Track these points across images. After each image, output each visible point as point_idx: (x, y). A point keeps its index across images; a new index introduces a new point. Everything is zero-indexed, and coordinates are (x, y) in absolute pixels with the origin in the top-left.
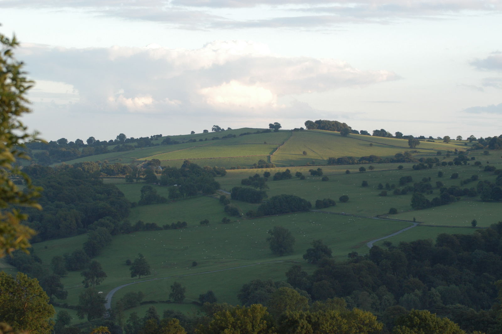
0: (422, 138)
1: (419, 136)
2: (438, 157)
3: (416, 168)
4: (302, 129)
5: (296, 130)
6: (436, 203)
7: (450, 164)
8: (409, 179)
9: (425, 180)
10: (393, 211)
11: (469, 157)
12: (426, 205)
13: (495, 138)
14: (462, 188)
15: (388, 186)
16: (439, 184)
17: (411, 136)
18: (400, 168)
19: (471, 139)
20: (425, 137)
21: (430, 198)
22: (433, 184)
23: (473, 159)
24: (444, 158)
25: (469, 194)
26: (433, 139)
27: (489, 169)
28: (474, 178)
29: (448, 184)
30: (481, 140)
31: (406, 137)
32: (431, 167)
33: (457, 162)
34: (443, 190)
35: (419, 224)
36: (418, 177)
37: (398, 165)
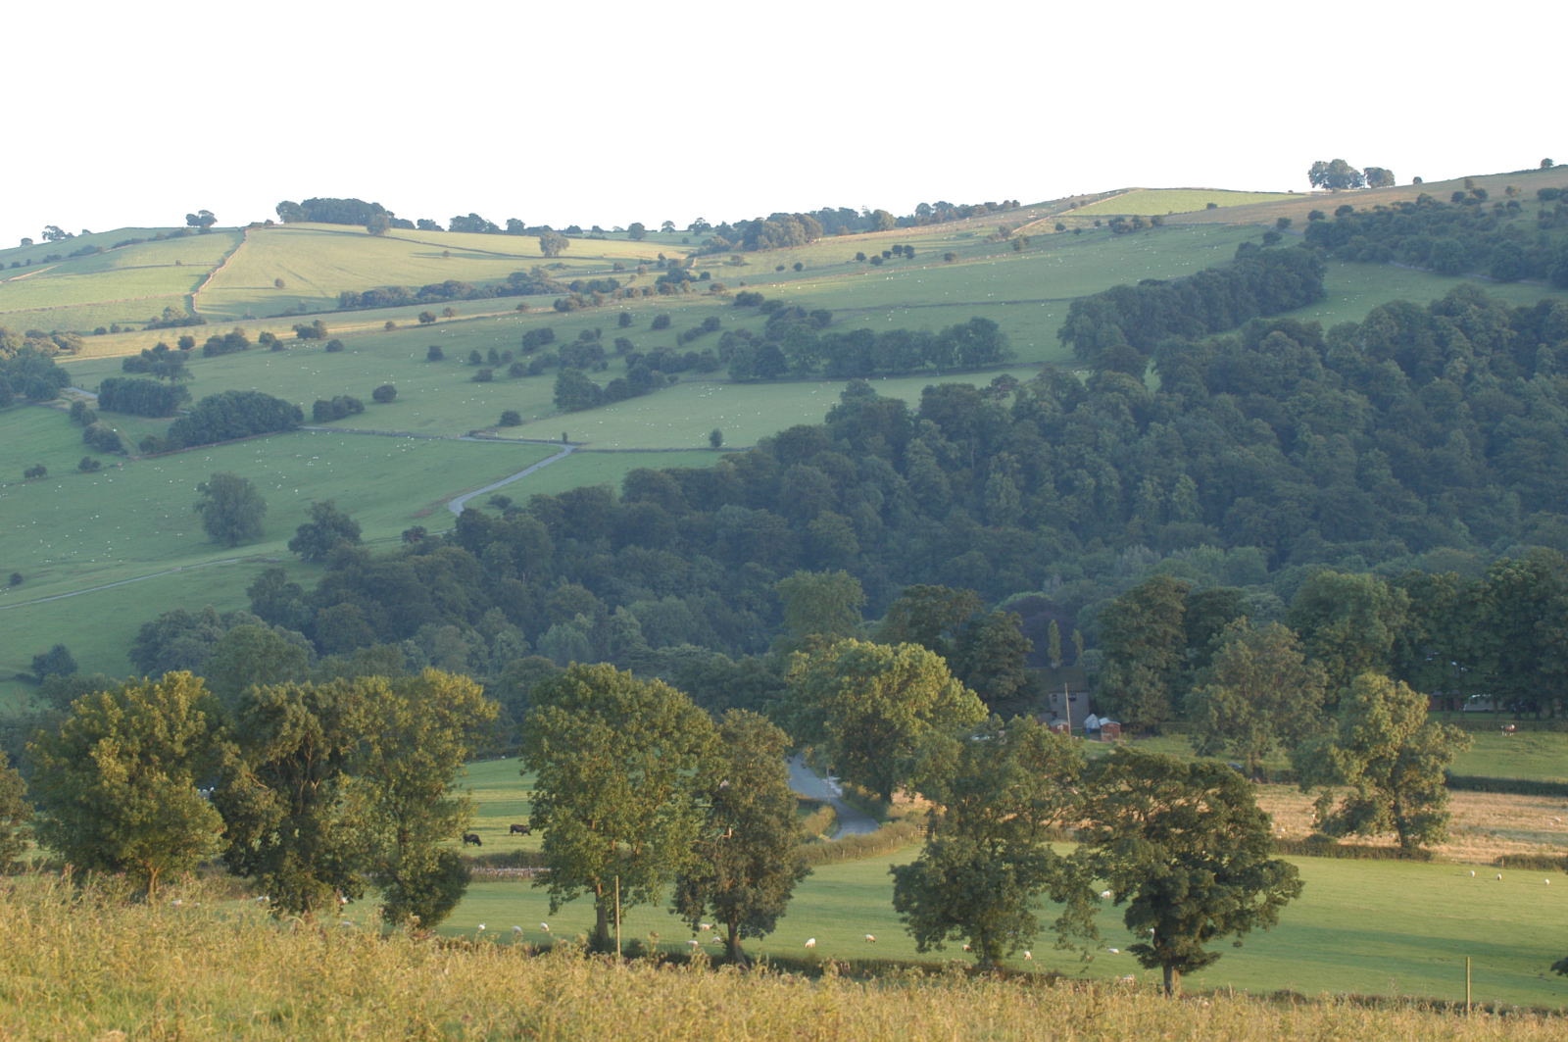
0: (574, 231)
1: (567, 227)
2: (616, 277)
3: (561, 308)
4: (269, 223)
5: (253, 225)
6: (618, 393)
7: (646, 292)
8: (545, 336)
9: (587, 336)
10: (510, 419)
11: (693, 273)
12: (598, 399)
13: (758, 223)
14: (682, 352)
15: (493, 355)
16: (623, 345)
17: (547, 228)
18: (521, 307)
19: (699, 228)
20: (582, 228)
21: (602, 380)
22: (608, 345)
23: (705, 276)
24: (632, 278)
25: (700, 366)
26: (601, 231)
27: (745, 301)
28: (711, 325)
29: (644, 343)
30: (723, 229)
31: (533, 232)
32: (597, 302)
33: (663, 287)
34: (632, 360)
35: (578, 449)
36: (568, 329)
37: (518, 300)
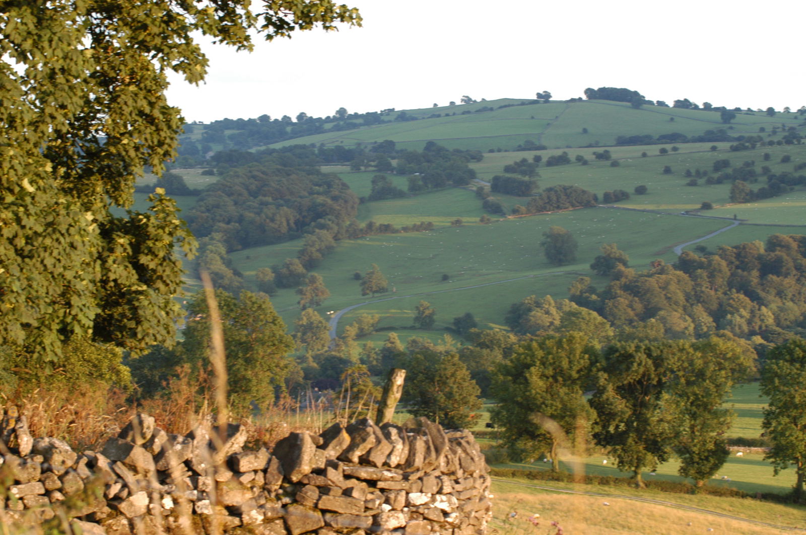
0: (738, 110)
1: (734, 108)
2: (762, 134)
3: (734, 149)
4: (580, 99)
5: (573, 100)
6: (762, 195)
7: (779, 143)
8: (725, 164)
9: (747, 164)
10: (706, 206)
11: (803, 135)
12: (753, 197)
14: (797, 175)
15: (698, 172)
16: (766, 170)
17: (724, 108)
18: (714, 149)
19: (804, 111)
20: (742, 108)
21: (756, 188)
22: (758, 169)
24: (770, 136)
26: (752, 111)
29: (777, 169)
31: (717, 109)
32: (754, 147)
33: (789, 142)
34: (771, 178)
35: (742, 223)
36: (738, 160)
37: (711, 144)
